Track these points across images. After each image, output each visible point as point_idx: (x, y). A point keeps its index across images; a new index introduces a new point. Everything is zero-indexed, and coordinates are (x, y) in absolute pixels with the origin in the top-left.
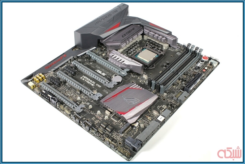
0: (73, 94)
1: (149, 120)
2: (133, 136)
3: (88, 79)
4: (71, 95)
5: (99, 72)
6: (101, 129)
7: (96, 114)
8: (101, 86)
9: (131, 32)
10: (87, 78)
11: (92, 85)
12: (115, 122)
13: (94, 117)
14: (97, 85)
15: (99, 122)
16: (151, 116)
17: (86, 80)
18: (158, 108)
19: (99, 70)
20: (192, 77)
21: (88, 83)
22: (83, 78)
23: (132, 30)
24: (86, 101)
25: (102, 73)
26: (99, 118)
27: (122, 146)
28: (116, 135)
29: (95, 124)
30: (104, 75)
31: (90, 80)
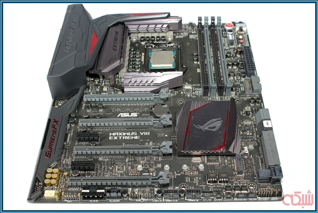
0: (125, 167)
1: (251, 136)
2: (254, 167)
3: (122, 134)
4: (124, 170)
5: (126, 116)
6: (212, 185)
7: (185, 172)
8: (149, 133)
9: (118, 38)
10: (118, 133)
11: (136, 138)
12: (217, 165)
13: (187, 178)
14: (142, 134)
15: (198, 179)
16: (248, 130)
17: (120, 137)
18: (243, 114)
19: (123, 113)
20: (236, 56)
21: (128, 138)
22: (113, 136)
23: (116, 35)
24: (153, 164)
25: (130, 114)
26: (193, 174)
27: (258, 188)
28: (236, 181)
29: (197, 185)
30: (136, 115)
31: (125, 133)
